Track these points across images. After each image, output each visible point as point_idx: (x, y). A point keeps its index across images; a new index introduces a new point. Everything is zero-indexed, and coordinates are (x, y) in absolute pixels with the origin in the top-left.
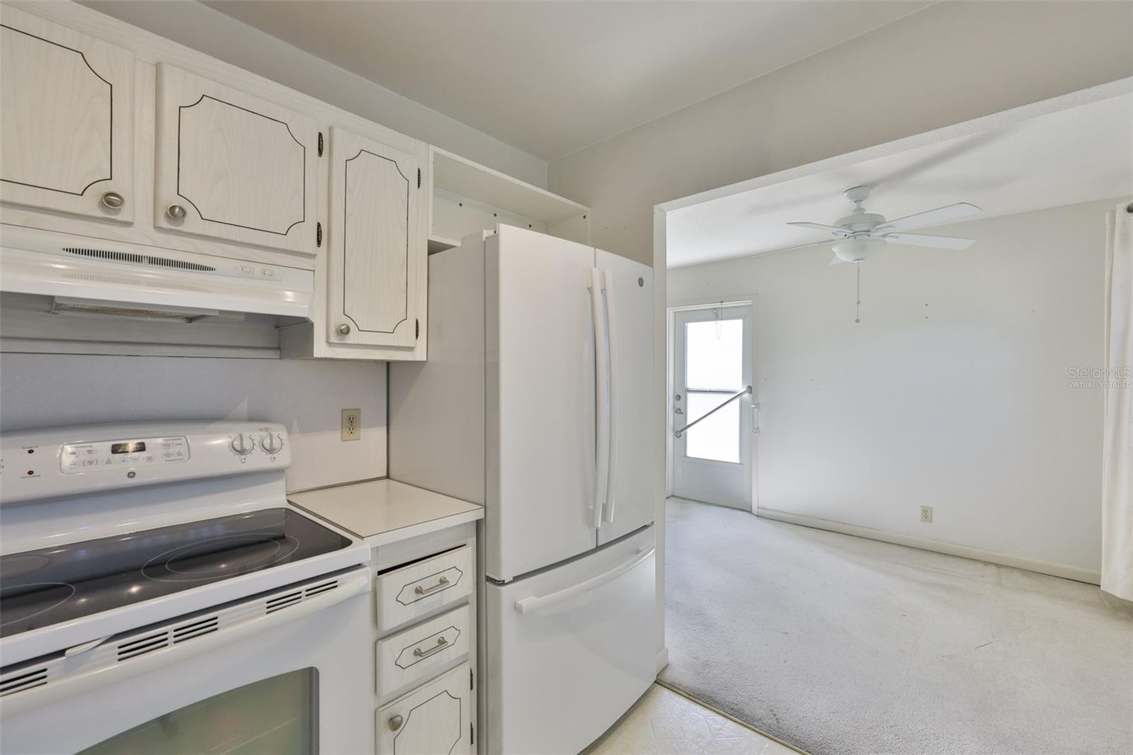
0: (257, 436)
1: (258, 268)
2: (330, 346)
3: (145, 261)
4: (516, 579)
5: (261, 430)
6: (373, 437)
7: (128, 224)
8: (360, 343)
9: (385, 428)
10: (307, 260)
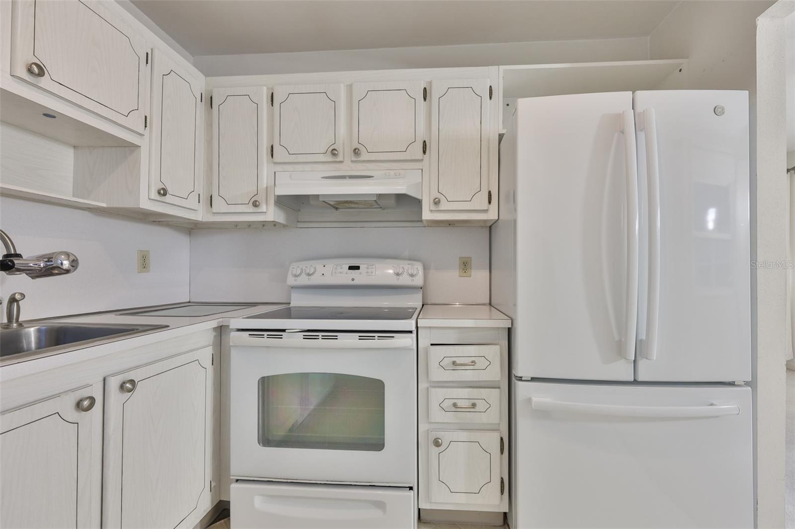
0: (406, 267)
1: (392, 172)
2: (431, 213)
3: (347, 178)
4: (533, 379)
5: (409, 264)
6: (480, 276)
7: (341, 162)
8: (448, 209)
9: (488, 271)
10: (418, 164)
